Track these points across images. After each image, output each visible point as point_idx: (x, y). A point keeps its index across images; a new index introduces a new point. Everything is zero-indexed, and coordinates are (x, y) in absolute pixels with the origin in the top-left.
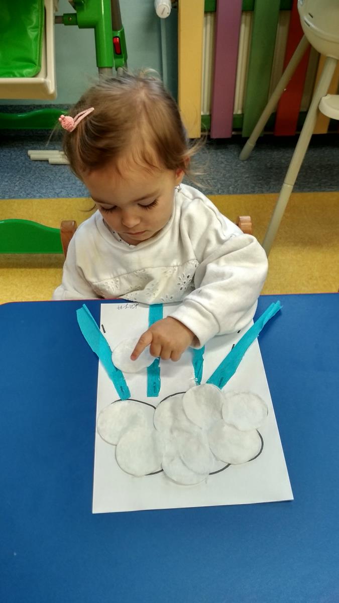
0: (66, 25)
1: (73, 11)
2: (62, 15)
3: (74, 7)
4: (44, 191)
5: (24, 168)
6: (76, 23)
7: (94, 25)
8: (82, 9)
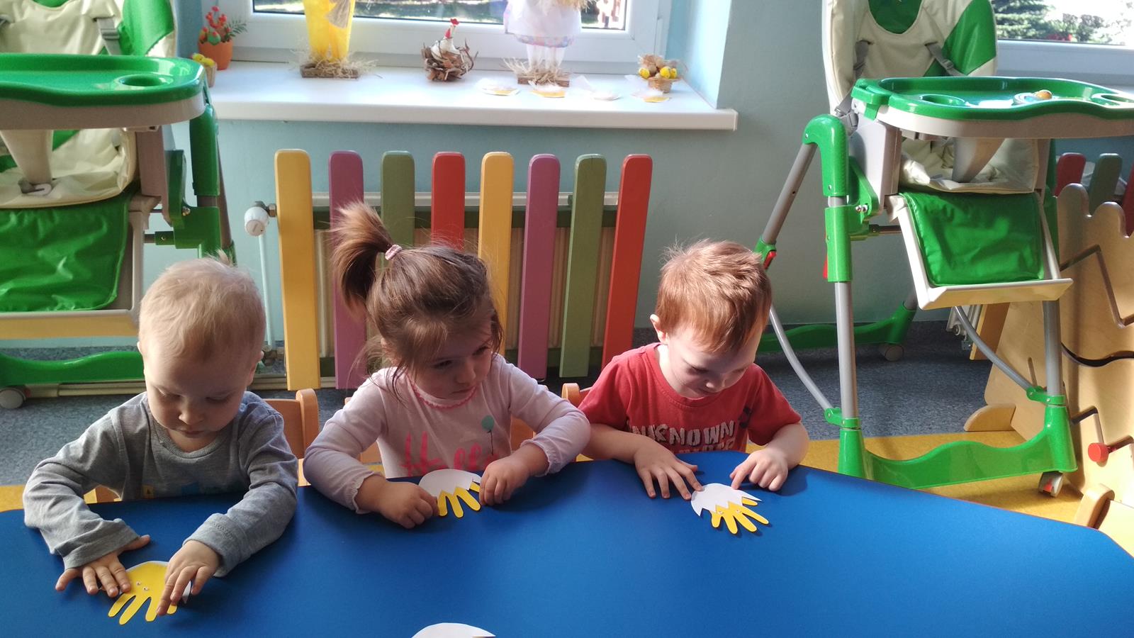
5: (34, 440)
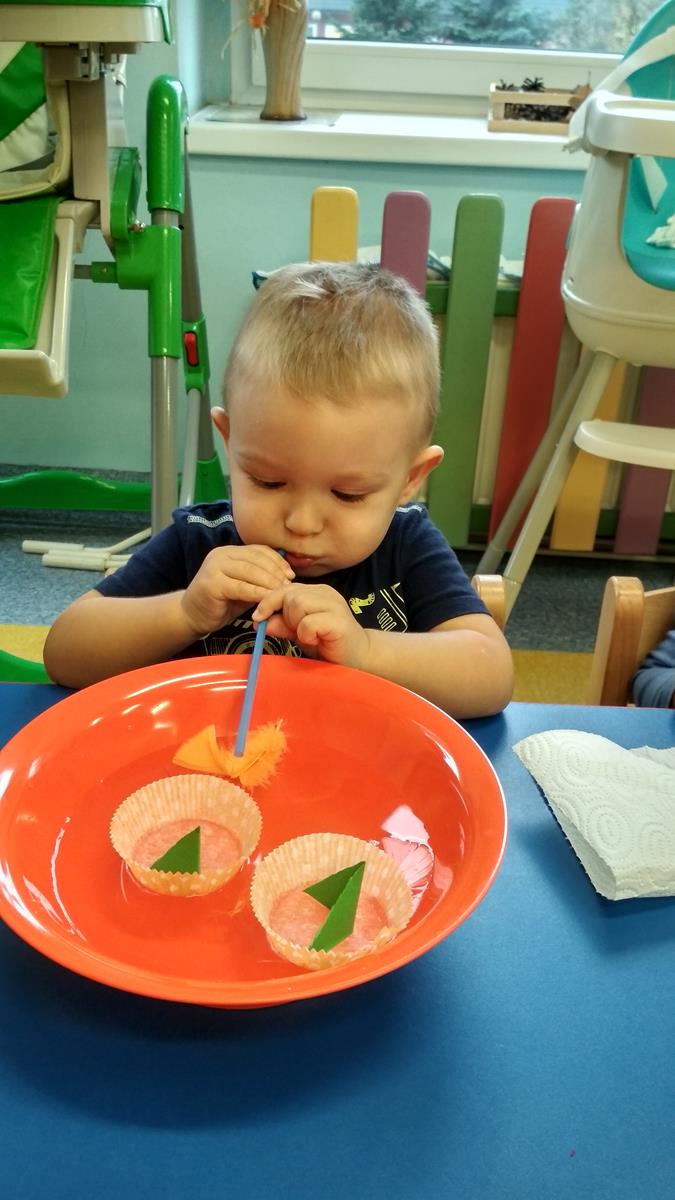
0: (95, 281)
1: (110, 258)
2: (90, 264)
3: (113, 251)
4: (17, 613)
6: (113, 279)
7: (148, 284)
8: (127, 252)
